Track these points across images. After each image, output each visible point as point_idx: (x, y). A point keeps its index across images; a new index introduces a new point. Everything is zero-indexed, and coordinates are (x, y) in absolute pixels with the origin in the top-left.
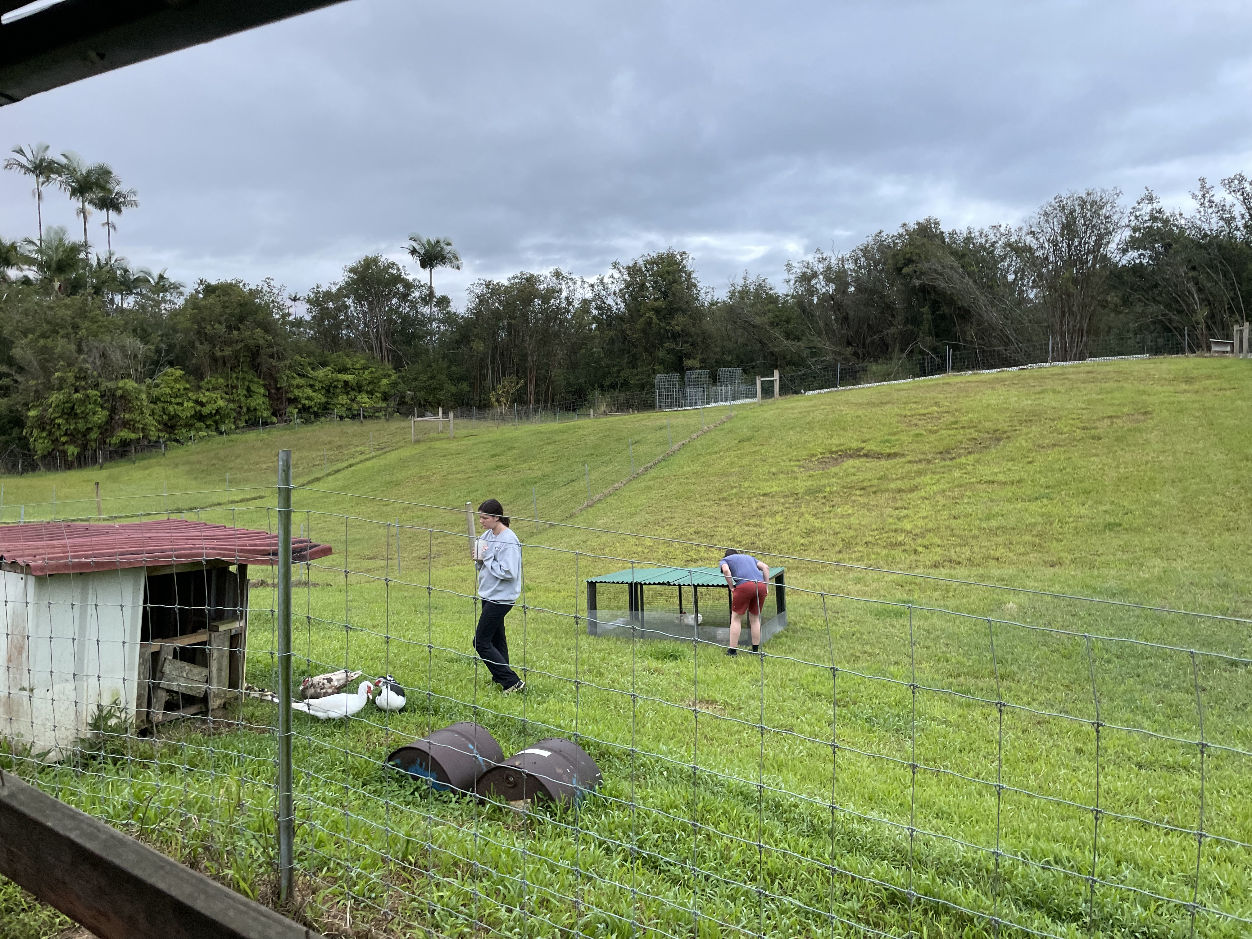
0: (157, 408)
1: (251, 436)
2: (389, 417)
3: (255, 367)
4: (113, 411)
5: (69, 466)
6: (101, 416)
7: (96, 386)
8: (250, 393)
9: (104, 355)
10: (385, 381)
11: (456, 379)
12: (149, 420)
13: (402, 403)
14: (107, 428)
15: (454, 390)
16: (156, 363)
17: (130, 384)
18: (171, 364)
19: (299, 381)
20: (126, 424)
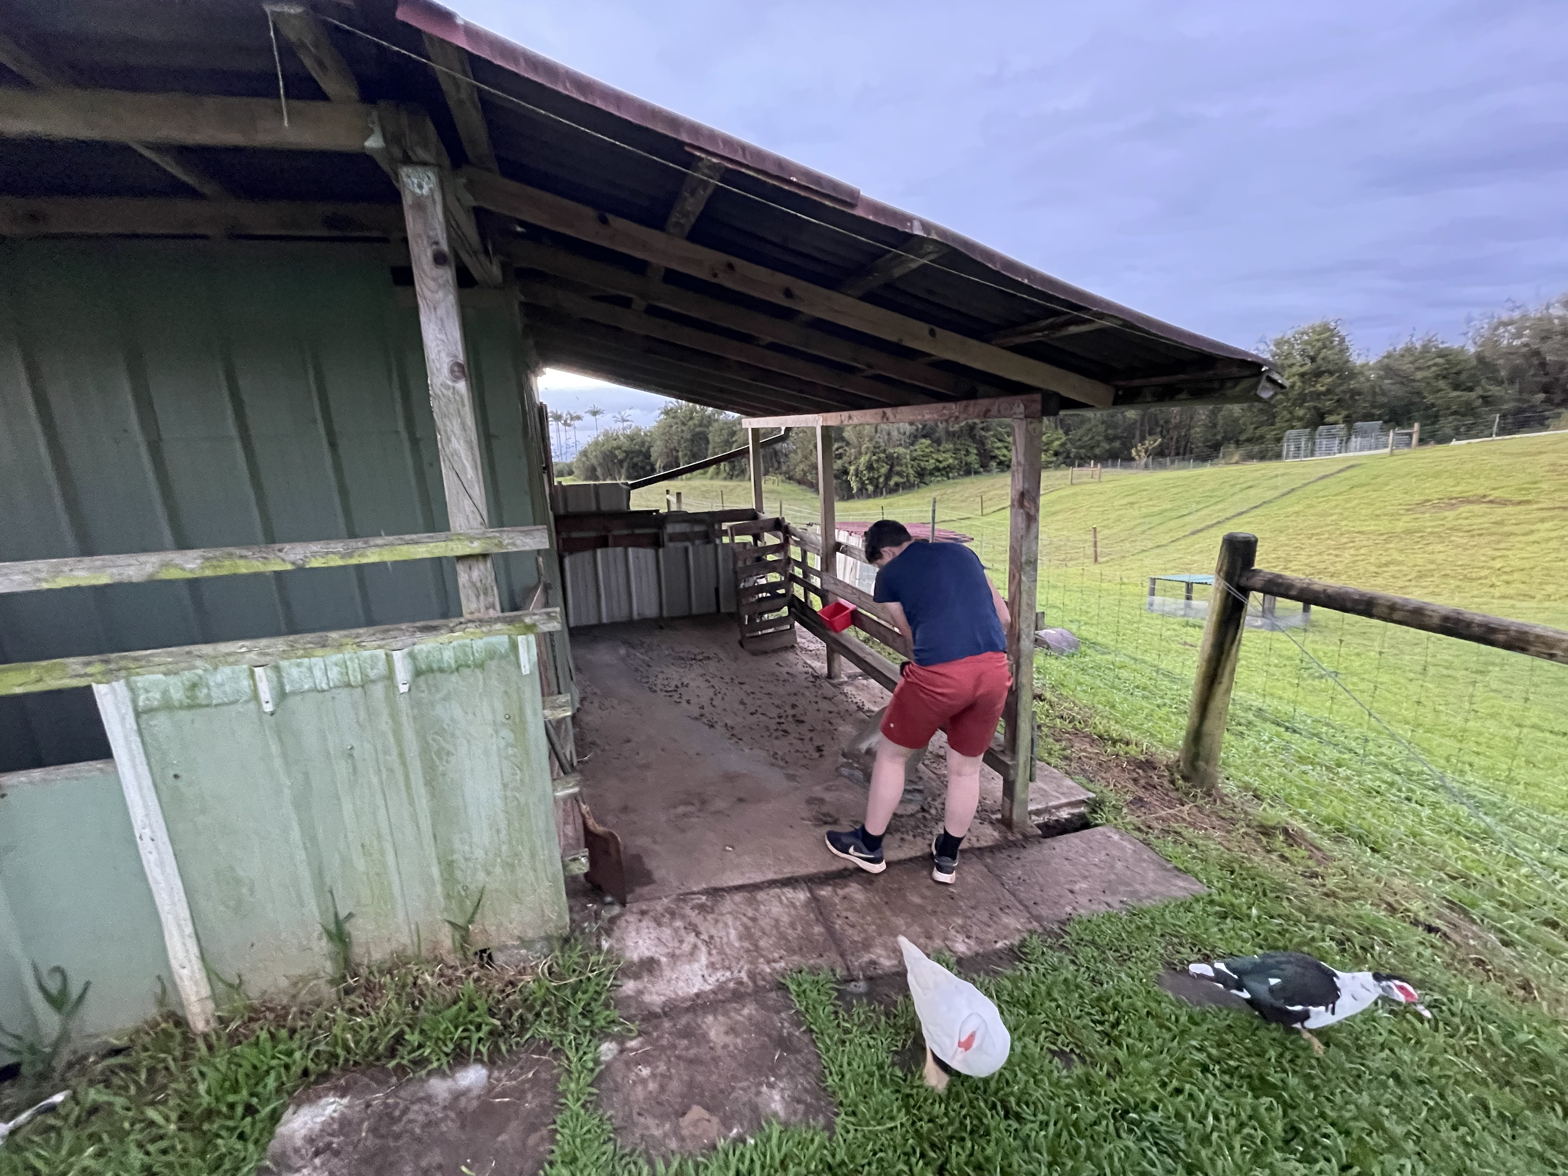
0: (915, 463)
1: (967, 480)
2: (1057, 467)
3: (973, 437)
4: (892, 466)
5: (869, 497)
6: (884, 470)
7: (884, 451)
8: (968, 453)
9: (889, 434)
10: (1057, 443)
11: (1109, 439)
12: (911, 471)
13: (1068, 457)
14: (888, 477)
15: (1107, 447)
16: (916, 437)
17: (901, 450)
18: (924, 436)
19: (999, 444)
20: (899, 474)
